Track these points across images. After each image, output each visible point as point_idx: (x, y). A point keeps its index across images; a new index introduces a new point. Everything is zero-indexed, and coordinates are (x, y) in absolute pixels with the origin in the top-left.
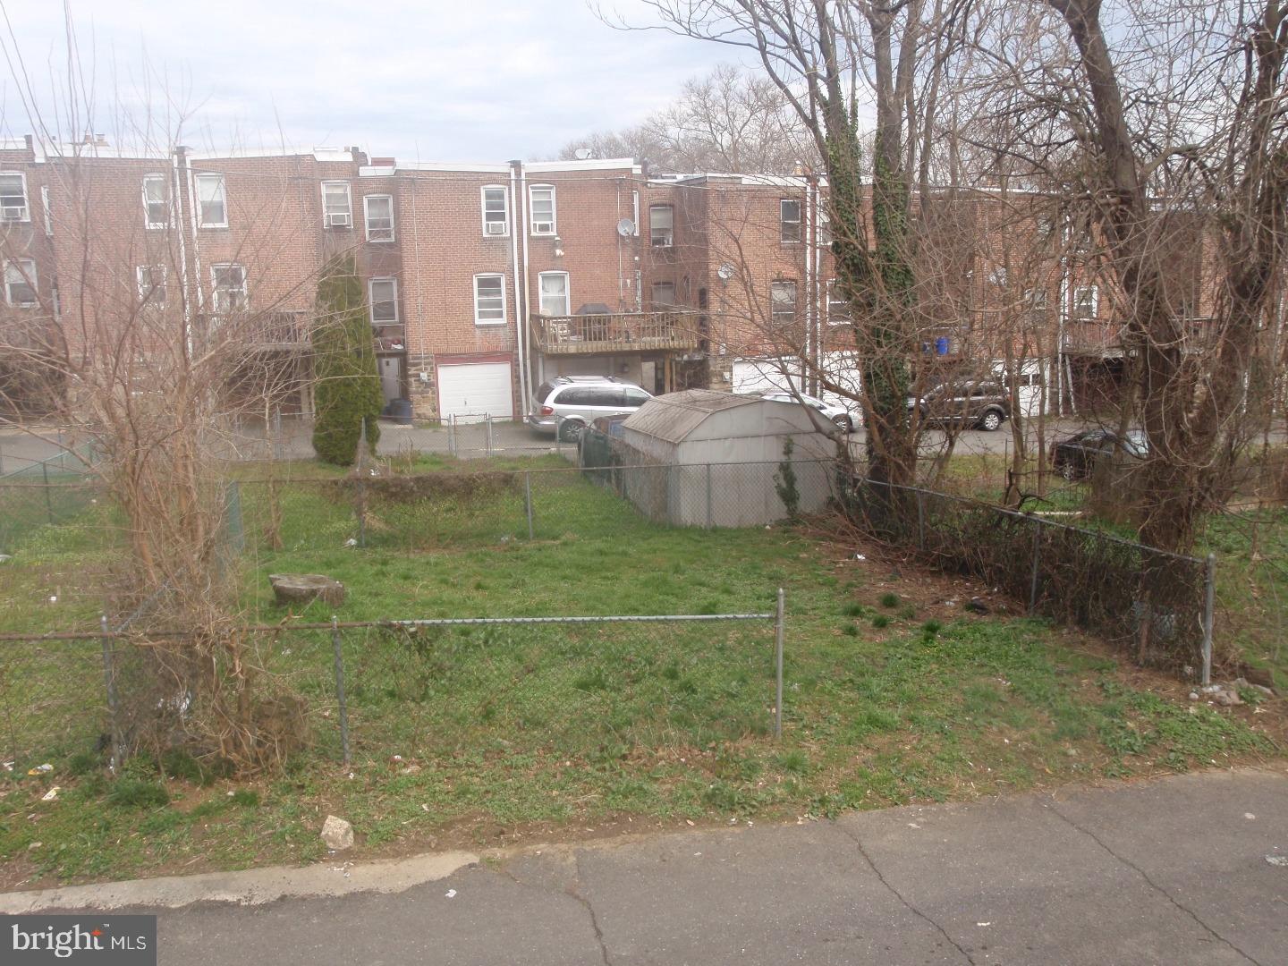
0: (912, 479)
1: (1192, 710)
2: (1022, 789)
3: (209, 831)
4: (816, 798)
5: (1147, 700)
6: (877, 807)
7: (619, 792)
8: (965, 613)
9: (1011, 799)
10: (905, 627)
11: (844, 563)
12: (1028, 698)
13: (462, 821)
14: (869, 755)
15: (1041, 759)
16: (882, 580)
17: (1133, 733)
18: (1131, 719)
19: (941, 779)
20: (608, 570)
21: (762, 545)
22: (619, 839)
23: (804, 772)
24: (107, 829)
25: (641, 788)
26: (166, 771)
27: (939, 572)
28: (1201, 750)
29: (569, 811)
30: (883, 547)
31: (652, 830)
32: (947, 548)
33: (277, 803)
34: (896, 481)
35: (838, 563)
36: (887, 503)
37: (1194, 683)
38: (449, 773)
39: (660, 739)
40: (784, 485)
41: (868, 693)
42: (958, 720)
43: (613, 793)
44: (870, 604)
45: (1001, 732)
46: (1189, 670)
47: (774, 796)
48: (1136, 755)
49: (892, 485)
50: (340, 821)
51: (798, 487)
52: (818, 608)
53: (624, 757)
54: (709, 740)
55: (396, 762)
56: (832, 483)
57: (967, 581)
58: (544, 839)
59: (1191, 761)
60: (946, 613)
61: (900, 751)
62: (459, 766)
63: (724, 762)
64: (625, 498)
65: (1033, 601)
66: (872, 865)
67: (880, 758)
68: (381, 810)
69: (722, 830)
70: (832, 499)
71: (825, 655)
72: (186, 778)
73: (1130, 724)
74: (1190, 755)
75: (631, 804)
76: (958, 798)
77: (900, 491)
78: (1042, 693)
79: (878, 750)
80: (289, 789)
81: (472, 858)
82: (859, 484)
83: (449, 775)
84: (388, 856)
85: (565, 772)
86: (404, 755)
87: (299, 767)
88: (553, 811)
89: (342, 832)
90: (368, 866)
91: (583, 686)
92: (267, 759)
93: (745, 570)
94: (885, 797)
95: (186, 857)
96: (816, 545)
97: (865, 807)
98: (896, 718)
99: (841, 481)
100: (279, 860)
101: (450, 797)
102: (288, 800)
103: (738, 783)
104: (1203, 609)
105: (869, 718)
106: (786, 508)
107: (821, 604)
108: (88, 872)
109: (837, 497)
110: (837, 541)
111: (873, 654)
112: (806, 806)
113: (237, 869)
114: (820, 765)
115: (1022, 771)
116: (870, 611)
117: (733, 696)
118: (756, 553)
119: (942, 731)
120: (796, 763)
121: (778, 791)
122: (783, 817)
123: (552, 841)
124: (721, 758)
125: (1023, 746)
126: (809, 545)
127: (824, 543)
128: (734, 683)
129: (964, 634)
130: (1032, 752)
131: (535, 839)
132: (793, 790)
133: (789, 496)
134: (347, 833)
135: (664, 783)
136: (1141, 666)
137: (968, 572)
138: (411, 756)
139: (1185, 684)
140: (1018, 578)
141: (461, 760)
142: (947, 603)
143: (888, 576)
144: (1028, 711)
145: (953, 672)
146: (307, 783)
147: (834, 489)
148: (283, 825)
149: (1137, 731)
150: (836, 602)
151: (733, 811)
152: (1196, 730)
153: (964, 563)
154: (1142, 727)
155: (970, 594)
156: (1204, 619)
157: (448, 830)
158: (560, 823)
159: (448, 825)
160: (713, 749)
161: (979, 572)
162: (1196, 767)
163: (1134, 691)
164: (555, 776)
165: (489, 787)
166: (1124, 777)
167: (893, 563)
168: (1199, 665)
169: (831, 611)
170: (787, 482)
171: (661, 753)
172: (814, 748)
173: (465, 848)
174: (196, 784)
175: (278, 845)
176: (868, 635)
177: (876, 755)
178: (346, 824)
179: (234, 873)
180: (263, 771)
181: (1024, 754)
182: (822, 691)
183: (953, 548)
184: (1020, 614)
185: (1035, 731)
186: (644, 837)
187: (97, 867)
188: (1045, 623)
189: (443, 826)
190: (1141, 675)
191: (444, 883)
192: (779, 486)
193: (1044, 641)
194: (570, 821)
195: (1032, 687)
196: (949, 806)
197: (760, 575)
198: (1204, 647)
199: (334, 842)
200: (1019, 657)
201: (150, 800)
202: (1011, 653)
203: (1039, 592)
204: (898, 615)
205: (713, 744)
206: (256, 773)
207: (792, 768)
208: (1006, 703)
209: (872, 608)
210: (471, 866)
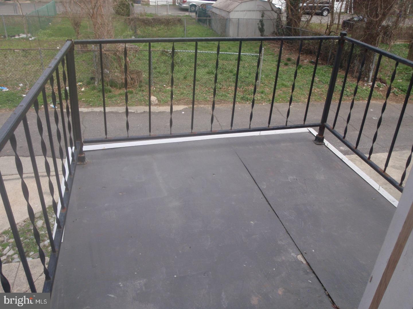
0: (299, 26)
1: (364, 88)
2: (318, 101)
3: (123, 98)
4: (268, 100)
5: (353, 85)
6: (282, 103)
7: (220, 95)
8: (309, 64)
9: (315, 103)
10: (292, 66)
11: (277, 50)
12: (323, 83)
13: (183, 99)
14: (281, 92)
15: (324, 96)
16: (287, 54)
17: (348, 92)
18: (348, 89)
19: (299, 98)
20: (209, 47)
21: (253, 44)
22: (221, 105)
23: (265, 94)
24: (99, 97)
25: (225, 95)
26: (110, 85)
27: (304, 53)
28: (364, 96)
29: (208, 99)
30: (288, 46)
31: (228, 104)
32: (307, 46)
33: (138, 94)
34: (294, 26)
35: (275, 49)
36: (291, 33)
37: (366, 82)
38: (178, 89)
39: (229, 85)
40: (260, 26)
41: (282, 79)
42: (304, 86)
43: (219, 95)
44: (283, 60)
45: (315, 89)
46: (366, 79)
47: (258, 99)
48: (348, 96)
49: (293, 27)
50: (154, 97)
51: (265, 27)
52: (269, 60)
53: (221, 88)
54: (242, 86)
55: (164, 87)
56: (275, 27)
57: (311, 56)
58: (203, 104)
59: (361, 98)
60: (304, 64)
61: (289, 91)
62: (180, 88)
63: (245, 91)
64: (212, 29)
65: (328, 61)
66: (281, 113)
67: (284, 92)
68: (163, 96)
69: (245, 105)
70: (274, 32)
71: (271, 70)
72: (114, 87)
73: (348, 90)
74: (361, 97)
75: (223, 98)
76: (302, 102)
77: (295, 29)
78: (327, 82)
79: (284, 91)
80: (140, 91)
81: (186, 107)
82: (283, 27)
83: (178, 90)
84: (166, 105)
85: (206, 91)
86: (166, 85)
87: (142, 86)
88: (205, 98)
89: (155, 100)
90: (162, 107)
91: (208, 73)
92: (134, 84)
93: (249, 50)
94: (284, 101)
95: (119, 103)
96: (269, 45)
97: (279, 102)
98: (289, 84)
99: (277, 26)
100: (141, 105)
101: (179, 94)
102: (140, 93)
103: (249, 95)
104: (372, 62)
105: (282, 84)
106: (260, 34)
107: (270, 59)
108: (97, 105)
109: (276, 31)
110: (275, 44)
111: (284, 70)
112: (265, 101)
113: (132, 106)
114: (269, 93)
115: (319, 97)
116: (283, 62)
117: (247, 77)
118: (251, 46)
119: (300, 88)
120: (263, 92)
121: (258, 98)
122: (259, 103)
123: (205, 105)
124: (245, 90)
125: (320, 93)
126: (267, 44)
127: (271, 44)
128: (248, 74)
129: (309, 68)
130: (322, 94)
131: (201, 104)
132: (262, 98)
133: (262, 30)
134: (156, 100)
135: (231, 94)
136: (353, 77)
137: (312, 54)
138: (168, 85)
139: (364, 82)
140: (325, 55)
141: (181, 87)
142: (305, 61)
143: (289, 54)
144: (322, 85)
145: (304, 76)
146: (144, 90)
147: (275, 28)
148: (140, 98)
149: (349, 91)
150: (274, 59)
151: (248, 101)
152: (364, 92)
153: (311, 51)
154: (350, 90)
155: (312, 59)
156: (372, 65)
157: (179, 101)
158: (206, 101)
159: (180, 100)
160: (243, 88)
161: (315, 53)
162: (362, 100)
163: (350, 83)
164: (204, 91)
165: (188, 93)
166: (344, 101)
167: (291, 50)
168: (368, 78)
169: (273, 61)
170: (262, 26)
171: (229, 88)
172: (268, 90)
173: (184, 105)
174: (117, 89)
175: (140, 102)
176: (283, 67)
177: (283, 92)
178: (156, 98)
179: (132, 107)
180: (133, 87)
181: (320, 94)
182: (270, 77)
183: (308, 47)
184: (324, 65)
185: (324, 90)
186: (227, 105)
187: (99, 104)
188: (331, 67)
189: (179, 100)
190: (353, 79)
191: (181, 111)
192: (259, 27)
193: (330, 71)
194: (209, 101)
195: (325, 80)
196: (299, 104)
197: (253, 51)
198: (371, 72)
199: (153, 102)
200: (322, 73)
201: (108, 91)
202: (320, 72)
203: (331, 58)
204: (291, 63)
205: (242, 87)
206: (131, 87)
207: (262, 93)
208: (317, 83)
209: (284, 61)
210: (186, 108)
